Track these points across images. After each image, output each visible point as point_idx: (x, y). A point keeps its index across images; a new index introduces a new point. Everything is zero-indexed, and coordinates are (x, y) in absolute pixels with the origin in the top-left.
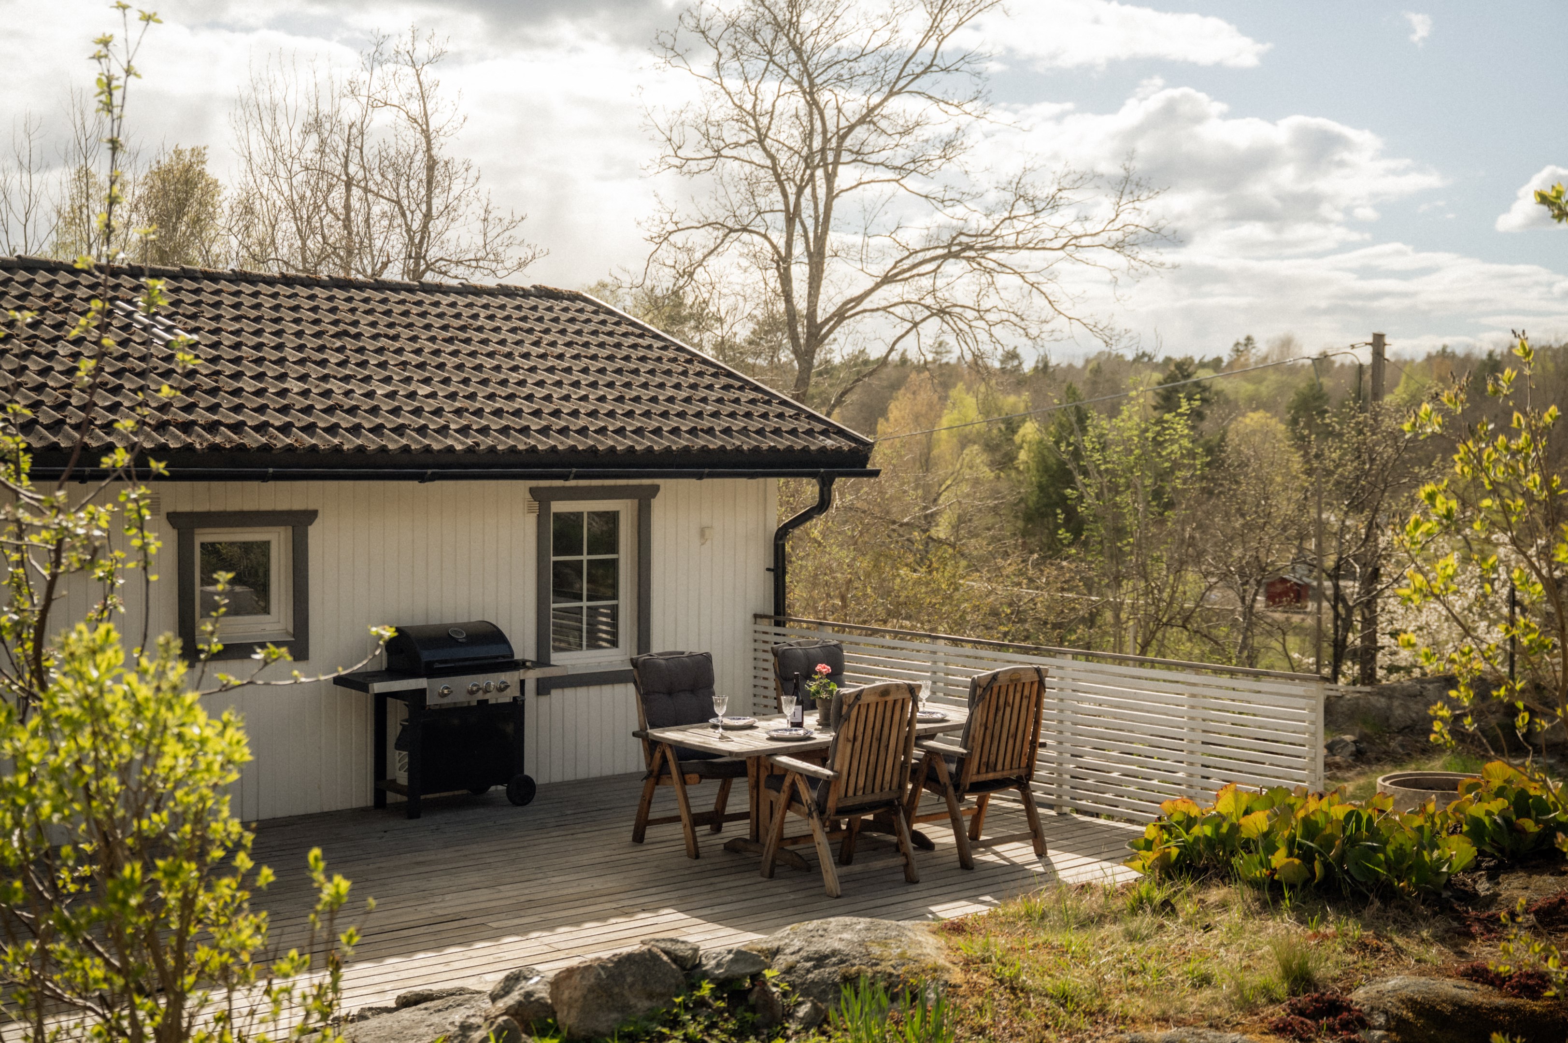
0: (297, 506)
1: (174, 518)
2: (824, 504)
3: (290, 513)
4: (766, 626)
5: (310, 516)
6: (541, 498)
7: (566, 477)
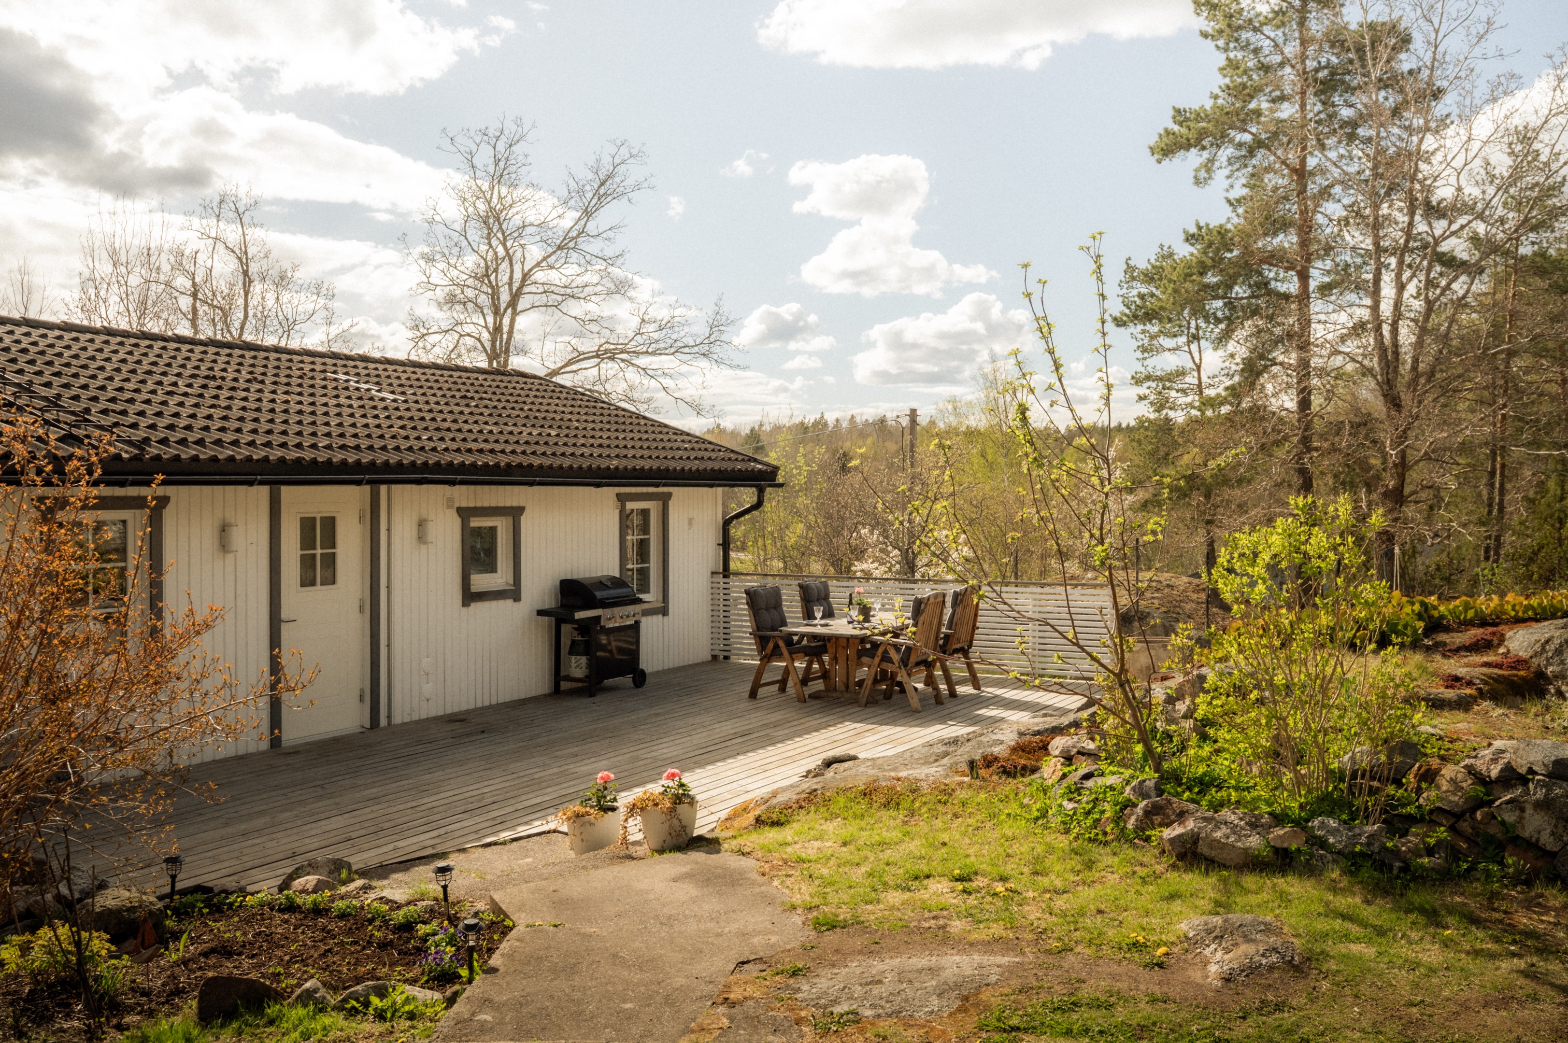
0: (515, 504)
1: (460, 511)
2: (758, 505)
3: (512, 508)
4: (720, 578)
5: (520, 510)
6: (622, 499)
7: (657, 486)
